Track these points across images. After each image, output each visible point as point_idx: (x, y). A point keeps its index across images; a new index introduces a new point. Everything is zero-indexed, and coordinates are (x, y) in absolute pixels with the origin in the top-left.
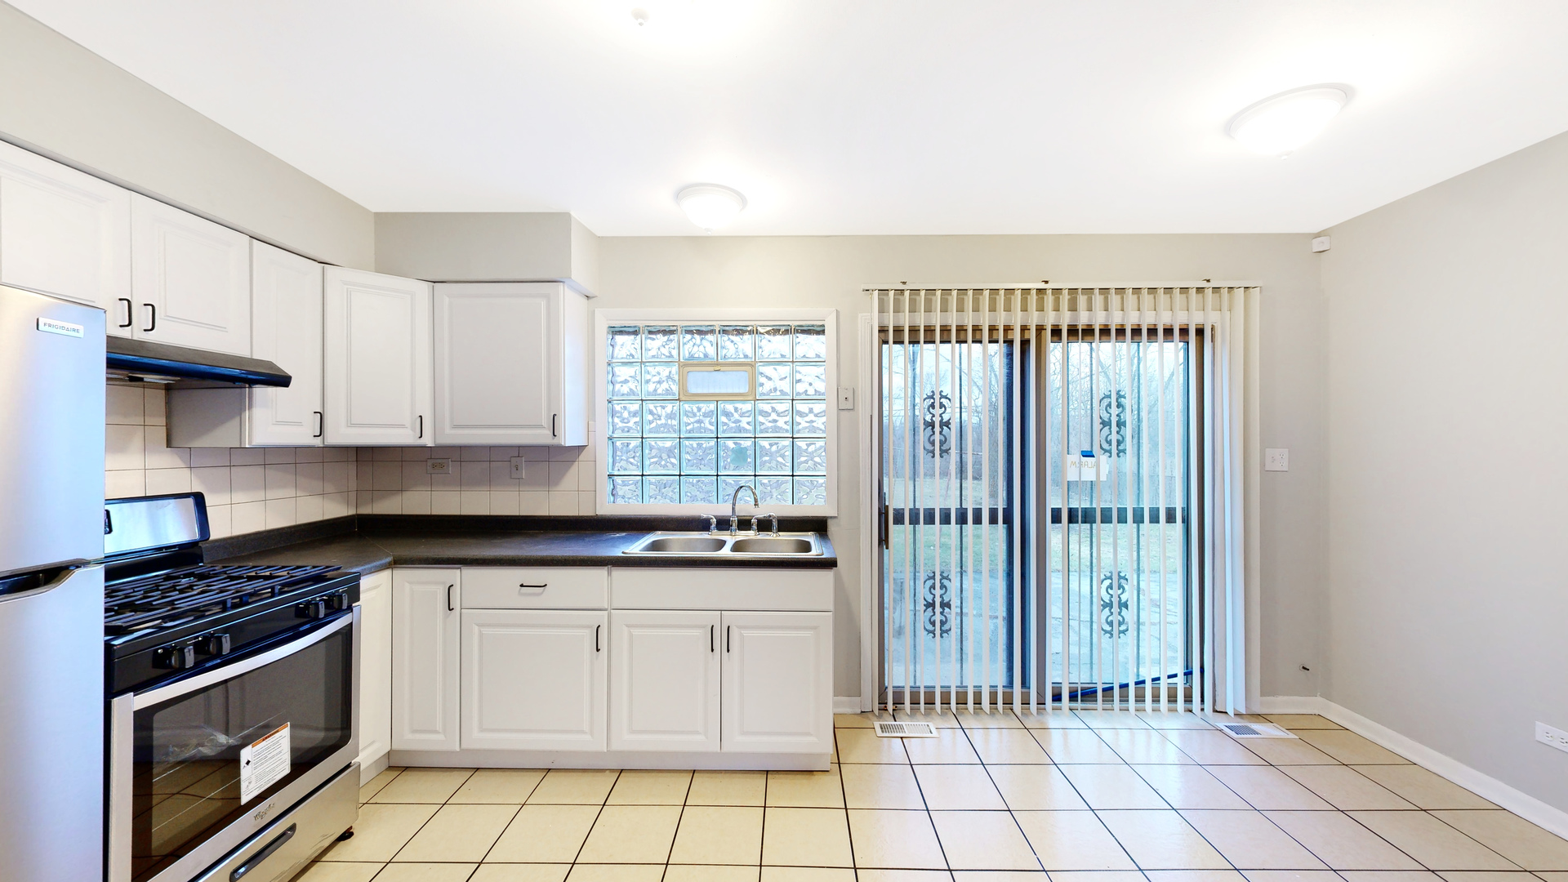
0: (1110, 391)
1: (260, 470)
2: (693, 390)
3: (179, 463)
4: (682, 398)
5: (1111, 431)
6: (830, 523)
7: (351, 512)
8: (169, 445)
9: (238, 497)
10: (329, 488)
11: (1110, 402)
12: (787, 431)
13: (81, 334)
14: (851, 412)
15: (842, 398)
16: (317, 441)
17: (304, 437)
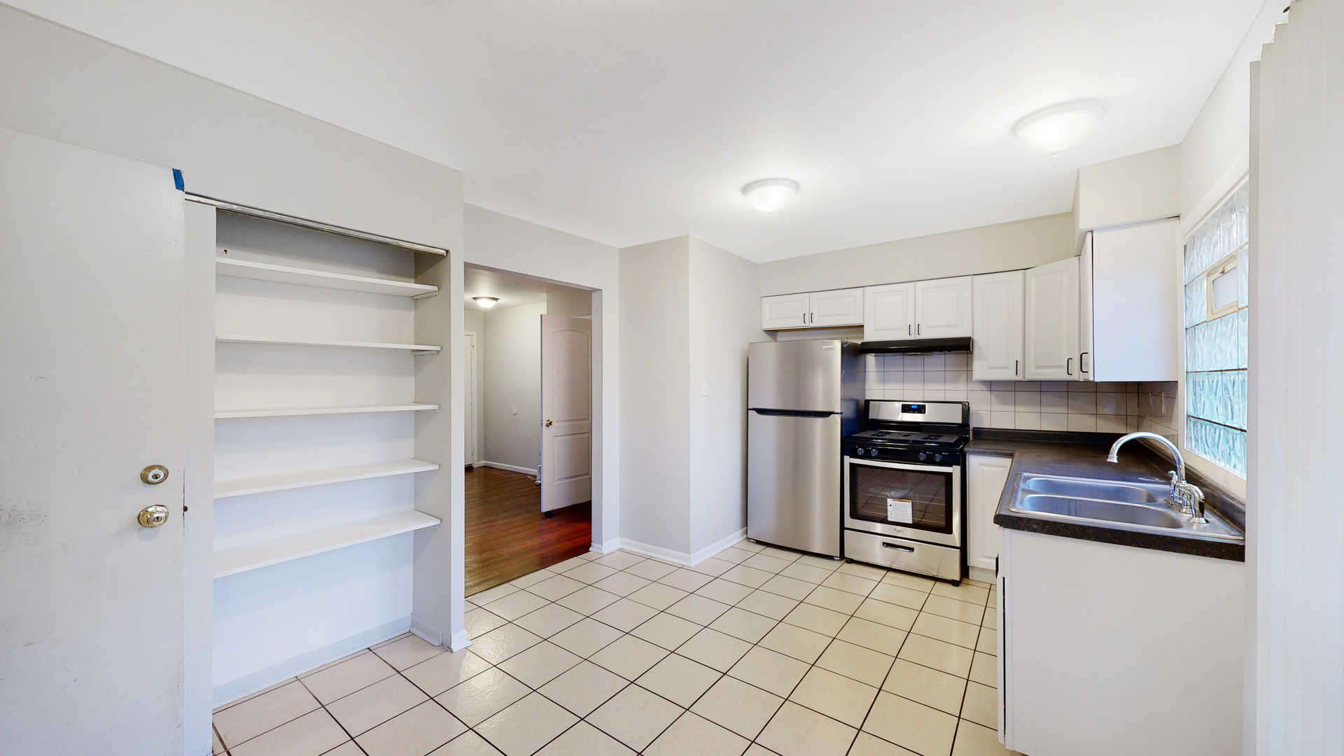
4: (1209, 318)
10: (1101, 410)
16: (1019, 378)
17: (1009, 375)
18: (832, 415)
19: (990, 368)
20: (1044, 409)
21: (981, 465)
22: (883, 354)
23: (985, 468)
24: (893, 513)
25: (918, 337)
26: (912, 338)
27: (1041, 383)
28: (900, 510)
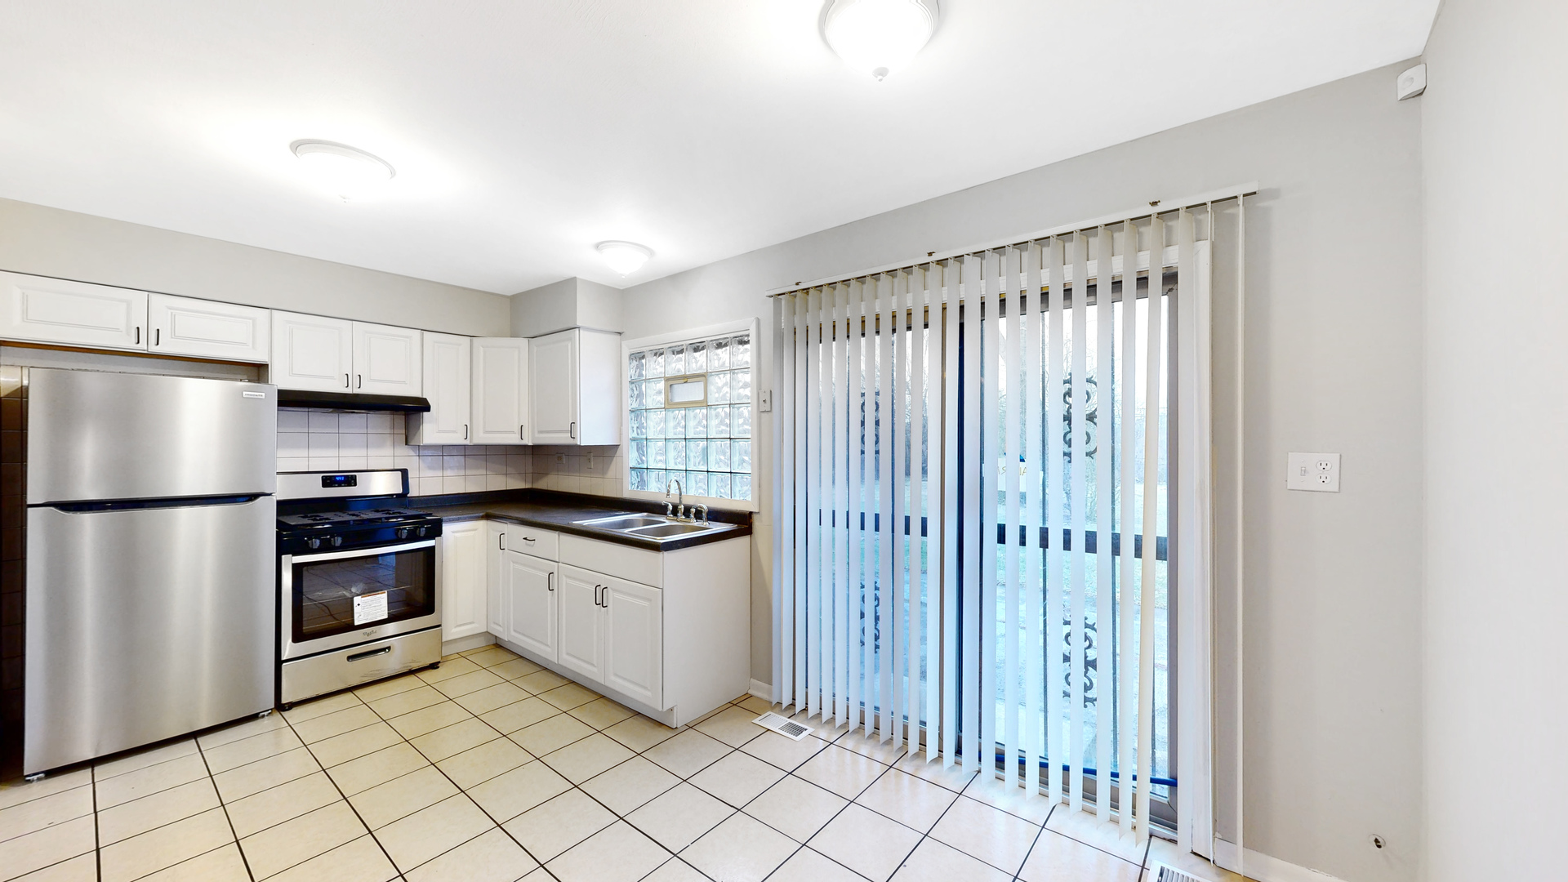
0: (1070, 374)
1: (462, 458)
2: (677, 400)
3: (412, 453)
4: (667, 407)
5: (1070, 428)
6: (755, 518)
7: (528, 486)
8: (406, 444)
9: (448, 473)
10: (510, 470)
11: (1070, 389)
12: (726, 432)
13: (263, 397)
14: (770, 414)
15: (761, 401)
16: (467, 442)
17: (458, 439)
18: (261, 498)
19: (440, 432)
20: (468, 472)
21: (453, 532)
22: (306, 409)
23: (457, 535)
24: (362, 613)
25: (357, 391)
26: (349, 391)
27: (486, 447)
28: (370, 607)
